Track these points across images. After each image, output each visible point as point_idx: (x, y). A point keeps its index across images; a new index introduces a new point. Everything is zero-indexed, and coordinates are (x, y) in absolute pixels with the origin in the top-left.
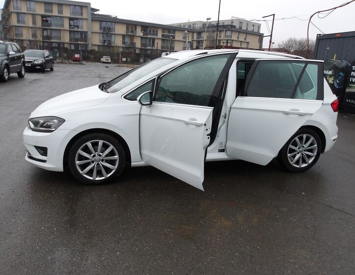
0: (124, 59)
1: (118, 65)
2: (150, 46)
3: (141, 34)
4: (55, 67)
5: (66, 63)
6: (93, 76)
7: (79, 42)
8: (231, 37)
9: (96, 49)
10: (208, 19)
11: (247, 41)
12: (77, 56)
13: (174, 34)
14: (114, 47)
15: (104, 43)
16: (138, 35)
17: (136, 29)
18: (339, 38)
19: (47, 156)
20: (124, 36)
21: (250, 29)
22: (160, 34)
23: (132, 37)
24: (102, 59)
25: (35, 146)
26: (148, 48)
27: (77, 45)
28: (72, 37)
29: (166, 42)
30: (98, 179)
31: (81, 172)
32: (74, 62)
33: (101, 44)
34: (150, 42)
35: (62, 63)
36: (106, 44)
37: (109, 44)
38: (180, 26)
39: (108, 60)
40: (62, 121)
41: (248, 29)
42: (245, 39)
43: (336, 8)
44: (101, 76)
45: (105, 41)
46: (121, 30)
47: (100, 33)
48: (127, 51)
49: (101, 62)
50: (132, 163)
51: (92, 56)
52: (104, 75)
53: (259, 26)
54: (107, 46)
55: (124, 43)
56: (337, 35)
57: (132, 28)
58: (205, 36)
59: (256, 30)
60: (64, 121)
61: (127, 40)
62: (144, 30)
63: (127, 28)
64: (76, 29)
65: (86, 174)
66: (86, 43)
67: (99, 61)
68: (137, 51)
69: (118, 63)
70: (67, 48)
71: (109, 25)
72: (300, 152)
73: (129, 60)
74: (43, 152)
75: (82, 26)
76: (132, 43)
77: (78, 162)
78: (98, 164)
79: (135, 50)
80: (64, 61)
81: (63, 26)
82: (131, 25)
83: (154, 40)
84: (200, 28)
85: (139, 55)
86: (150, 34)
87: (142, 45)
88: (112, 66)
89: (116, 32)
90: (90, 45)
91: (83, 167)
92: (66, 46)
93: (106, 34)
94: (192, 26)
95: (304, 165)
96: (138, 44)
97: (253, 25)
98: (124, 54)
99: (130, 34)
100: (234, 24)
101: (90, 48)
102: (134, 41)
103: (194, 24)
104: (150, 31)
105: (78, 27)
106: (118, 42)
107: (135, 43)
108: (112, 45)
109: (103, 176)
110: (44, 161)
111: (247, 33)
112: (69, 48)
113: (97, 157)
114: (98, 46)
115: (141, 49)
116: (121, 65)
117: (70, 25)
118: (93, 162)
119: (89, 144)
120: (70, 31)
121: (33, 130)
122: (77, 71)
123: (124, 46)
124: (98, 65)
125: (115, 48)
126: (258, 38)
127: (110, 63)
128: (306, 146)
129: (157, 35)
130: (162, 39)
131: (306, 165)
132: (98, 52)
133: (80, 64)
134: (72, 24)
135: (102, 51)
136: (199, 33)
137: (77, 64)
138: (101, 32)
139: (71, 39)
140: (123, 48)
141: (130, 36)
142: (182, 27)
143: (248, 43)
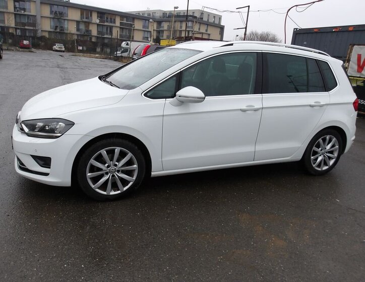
0: (80, 48)
1: (74, 54)
2: (107, 34)
3: (98, 21)
4: (5, 54)
5: (13, 50)
6: (51, 66)
7: (26, 27)
8: (192, 28)
9: (47, 35)
10: (175, 8)
11: (208, 32)
12: (25, 42)
13: (133, 22)
14: (67, 34)
15: (56, 29)
16: (94, 21)
17: (91, 16)
18: (316, 32)
19: (50, 168)
20: (78, 22)
21: (211, 20)
22: (118, 22)
23: (87, 24)
24: (55, 47)
25: (32, 156)
26: (105, 36)
27: (24, 31)
28: (18, 20)
29: (125, 30)
30: (113, 193)
31: (93, 186)
32: (22, 49)
33: (52, 30)
34: (107, 30)
35: (7, 50)
36: (58, 30)
37: (61, 30)
38: (139, 14)
39: (61, 48)
40: (70, 124)
41: (209, 21)
42: (207, 31)
43: (314, 2)
44: (61, 66)
45: (57, 27)
46: (75, 15)
47: (50, 18)
48: (82, 39)
49: (54, 51)
50: (152, 173)
51: (43, 44)
52: (63, 64)
53: (220, 18)
54: (59, 33)
55: (78, 30)
56: (315, 30)
57: (87, 15)
58: (165, 26)
59: (217, 22)
60: (73, 124)
61: (82, 27)
62: (101, 17)
63: (82, 14)
64: (23, 11)
65: (99, 188)
66: (35, 28)
67: (51, 49)
68: (94, 40)
69: (73, 52)
70: (13, 34)
71: (61, 9)
72: (322, 154)
73: (85, 48)
74: (43, 163)
75: (30, 9)
76: (88, 31)
77: (89, 174)
78: (113, 176)
79: (91, 39)
80: (10, 48)
81: (7, 8)
82: (86, 11)
83: (111, 28)
84: (160, 17)
85: (95, 45)
86: (107, 22)
87: (99, 32)
88: (67, 54)
89: (70, 17)
90: (39, 31)
91: (95, 180)
92: (11, 31)
93: (58, 19)
94: (151, 15)
95: (325, 168)
96: (94, 31)
97: (214, 17)
98: (79, 43)
99: (85, 20)
100: (195, 15)
101: (39, 34)
102: (90, 29)
103: (154, 12)
104: (107, 18)
105: (24, 10)
106: (72, 28)
107: (91, 31)
108: (66, 31)
109: (119, 190)
110: (46, 174)
111: (208, 24)
112: (15, 34)
113: (113, 168)
114: (49, 32)
115: (97, 38)
116: (77, 54)
117: (15, 8)
118: (107, 173)
119: (104, 152)
120: (15, 14)
121: (29, 135)
122: (31, 59)
123: (78, 33)
124: (51, 53)
125: (69, 35)
126: (219, 30)
127: (63, 51)
128: (328, 147)
129: (115, 23)
130: (120, 28)
131: (327, 167)
132: (49, 39)
133: (30, 51)
134: (17, 6)
135: (53, 38)
136: (159, 23)
137: (26, 51)
138: (52, 16)
139: (16, 23)
140: (78, 35)
141: (85, 22)
142: (141, 15)
143: (209, 35)
